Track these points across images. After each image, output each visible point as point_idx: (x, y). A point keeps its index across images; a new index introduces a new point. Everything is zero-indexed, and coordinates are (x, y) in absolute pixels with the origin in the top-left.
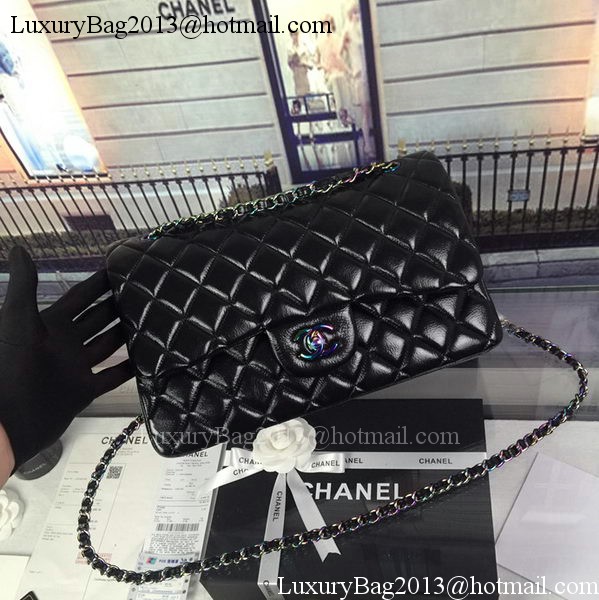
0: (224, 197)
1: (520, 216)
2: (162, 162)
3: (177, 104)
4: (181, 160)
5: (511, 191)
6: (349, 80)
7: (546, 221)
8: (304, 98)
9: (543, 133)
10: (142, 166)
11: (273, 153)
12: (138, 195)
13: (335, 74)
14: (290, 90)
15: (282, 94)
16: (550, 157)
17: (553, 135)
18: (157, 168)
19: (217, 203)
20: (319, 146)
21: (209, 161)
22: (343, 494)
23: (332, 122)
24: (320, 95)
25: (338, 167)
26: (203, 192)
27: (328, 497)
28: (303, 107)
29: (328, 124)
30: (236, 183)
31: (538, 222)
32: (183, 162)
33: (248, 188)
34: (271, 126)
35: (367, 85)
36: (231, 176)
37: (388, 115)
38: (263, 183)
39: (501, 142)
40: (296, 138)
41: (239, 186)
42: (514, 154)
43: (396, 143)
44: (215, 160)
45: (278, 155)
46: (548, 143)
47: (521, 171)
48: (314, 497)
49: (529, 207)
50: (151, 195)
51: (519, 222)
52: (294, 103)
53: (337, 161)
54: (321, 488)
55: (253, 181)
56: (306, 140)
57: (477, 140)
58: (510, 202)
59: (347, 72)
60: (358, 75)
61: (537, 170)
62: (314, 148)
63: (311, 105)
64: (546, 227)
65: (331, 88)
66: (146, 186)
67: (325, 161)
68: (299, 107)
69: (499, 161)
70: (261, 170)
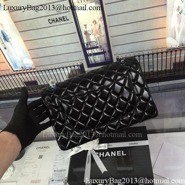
0: (69, 73)
1: (152, 73)
2: (51, 64)
3: (54, 47)
4: (56, 63)
5: (149, 66)
6: (101, 37)
7: (159, 74)
8: (89, 43)
9: (156, 48)
10: (45, 65)
11: (82, 59)
12: (44, 74)
13: (97, 36)
14: (85, 41)
15: (83, 42)
16: (158, 55)
17: (158, 49)
18: (49, 66)
19: (67, 75)
20: (94, 56)
21: (64, 63)
22: (108, 155)
23: (97, 49)
24: (93, 42)
25: (100, 62)
26: (63, 72)
27: (103, 156)
28: (89, 46)
29: (96, 50)
30: (72, 69)
31: (157, 74)
32: (57, 64)
33: (75, 70)
34: (81, 51)
35: (106, 38)
36: (70, 67)
37: (113, 46)
38: (79, 68)
39: (145, 52)
40: (88, 54)
41: (73, 69)
42: (148, 55)
43: (116, 54)
44: (66, 62)
45: (83, 60)
46: (157, 51)
47: (151, 60)
48: (99, 156)
49: (154, 70)
50: (48, 74)
51: (152, 75)
52: (87, 44)
53: (99, 60)
54: (101, 154)
55: (77, 68)
56: (91, 55)
57: (138, 52)
58: (149, 69)
59: (100, 35)
60: (104, 36)
61: (155, 59)
62: (93, 57)
63: (91, 45)
64: (160, 75)
65: (96, 40)
66: (47, 71)
67: (96, 61)
68: (88, 45)
69: (144, 57)
70: (78, 64)
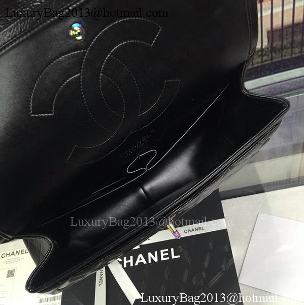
22: (141, 261)
27: (132, 265)
48: (123, 266)
54: (127, 260)
